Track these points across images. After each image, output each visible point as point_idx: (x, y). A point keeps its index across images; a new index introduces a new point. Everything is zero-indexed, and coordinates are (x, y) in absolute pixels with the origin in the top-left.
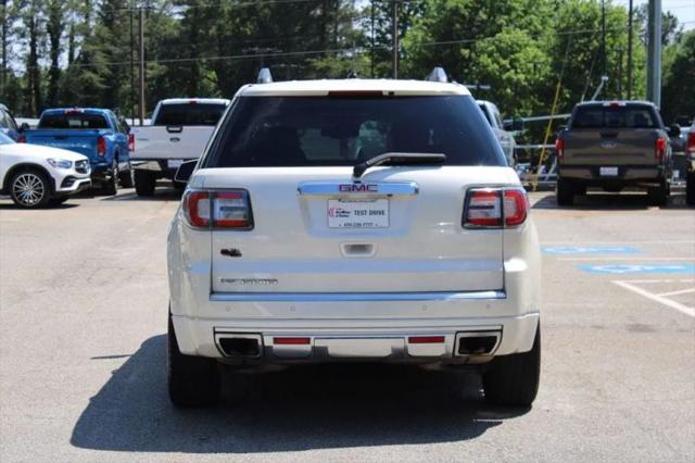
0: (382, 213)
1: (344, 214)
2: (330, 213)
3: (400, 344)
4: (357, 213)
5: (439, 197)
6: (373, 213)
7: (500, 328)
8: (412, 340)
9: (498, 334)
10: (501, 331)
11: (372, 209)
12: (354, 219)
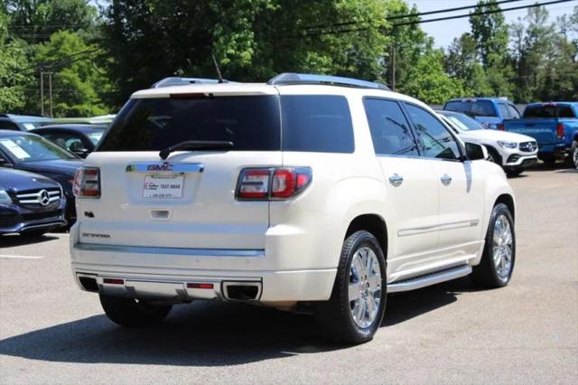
0: (178, 187)
1: (153, 187)
2: (145, 187)
3: (181, 287)
4: (163, 187)
5: (220, 174)
6: (173, 187)
7: (259, 279)
8: (190, 286)
9: (258, 285)
10: (261, 282)
11: (173, 184)
12: (160, 191)
